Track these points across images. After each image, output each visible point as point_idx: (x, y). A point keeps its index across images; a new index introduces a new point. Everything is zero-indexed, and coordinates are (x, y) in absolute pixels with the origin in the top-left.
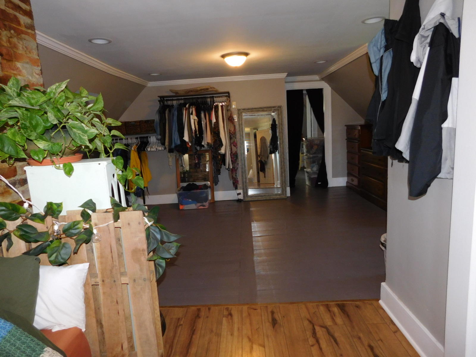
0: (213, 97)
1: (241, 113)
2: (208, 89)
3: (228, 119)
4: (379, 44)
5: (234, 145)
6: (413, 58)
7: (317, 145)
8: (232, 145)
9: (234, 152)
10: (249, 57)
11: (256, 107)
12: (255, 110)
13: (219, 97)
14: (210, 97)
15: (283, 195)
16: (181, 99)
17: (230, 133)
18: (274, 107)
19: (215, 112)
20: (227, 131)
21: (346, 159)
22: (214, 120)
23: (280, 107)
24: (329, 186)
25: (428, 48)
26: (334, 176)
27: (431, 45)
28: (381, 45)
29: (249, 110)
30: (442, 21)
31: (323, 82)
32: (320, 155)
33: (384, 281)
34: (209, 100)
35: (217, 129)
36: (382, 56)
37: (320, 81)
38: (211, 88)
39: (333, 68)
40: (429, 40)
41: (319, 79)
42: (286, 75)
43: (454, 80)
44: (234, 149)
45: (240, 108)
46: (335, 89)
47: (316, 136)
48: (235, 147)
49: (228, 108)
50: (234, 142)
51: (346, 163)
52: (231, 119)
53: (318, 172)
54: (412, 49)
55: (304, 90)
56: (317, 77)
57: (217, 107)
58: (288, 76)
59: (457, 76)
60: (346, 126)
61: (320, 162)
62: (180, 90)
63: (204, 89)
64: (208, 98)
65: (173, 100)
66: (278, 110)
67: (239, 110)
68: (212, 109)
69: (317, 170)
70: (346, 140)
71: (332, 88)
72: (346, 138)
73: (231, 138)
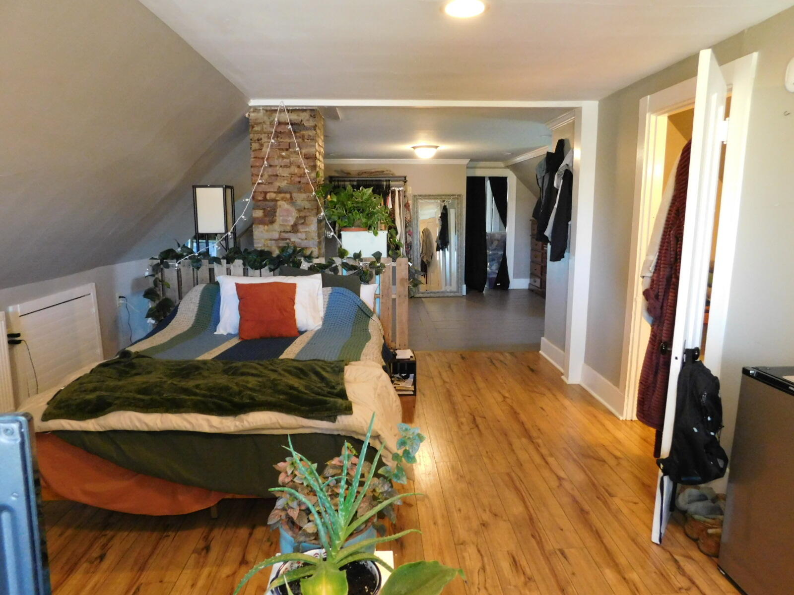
0: (389, 181)
1: (417, 199)
2: (383, 171)
3: (405, 205)
5: (409, 234)
6: (555, 185)
7: (498, 240)
8: (407, 234)
9: (409, 242)
10: (438, 149)
11: (434, 194)
12: (432, 197)
13: (396, 181)
14: (386, 181)
15: (458, 293)
16: (354, 181)
17: (406, 221)
18: (453, 195)
19: (391, 197)
20: (403, 219)
21: (530, 257)
22: (390, 206)
23: (459, 196)
24: (509, 288)
25: (562, 180)
26: (516, 276)
27: (564, 178)
28: (544, 168)
29: (426, 197)
30: (567, 168)
31: (508, 169)
32: (501, 253)
33: (543, 336)
34: (385, 183)
35: (393, 216)
36: (544, 176)
37: (504, 169)
38: (387, 171)
39: (519, 159)
40: (562, 176)
41: (503, 166)
44: (409, 239)
45: (416, 194)
46: (521, 179)
47: (497, 231)
48: (410, 236)
49: (404, 194)
50: (410, 230)
51: (529, 262)
52: (407, 206)
53: (497, 272)
54: (556, 178)
55: (487, 177)
57: (393, 192)
58: (470, 161)
60: (531, 220)
61: (501, 260)
62: (353, 171)
63: (378, 172)
64: (383, 181)
65: (344, 181)
66: (458, 199)
67: (415, 196)
68: (388, 195)
69: (496, 269)
70: (531, 235)
71: (517, 177)
72: (530, 234)
73: (406, 227)
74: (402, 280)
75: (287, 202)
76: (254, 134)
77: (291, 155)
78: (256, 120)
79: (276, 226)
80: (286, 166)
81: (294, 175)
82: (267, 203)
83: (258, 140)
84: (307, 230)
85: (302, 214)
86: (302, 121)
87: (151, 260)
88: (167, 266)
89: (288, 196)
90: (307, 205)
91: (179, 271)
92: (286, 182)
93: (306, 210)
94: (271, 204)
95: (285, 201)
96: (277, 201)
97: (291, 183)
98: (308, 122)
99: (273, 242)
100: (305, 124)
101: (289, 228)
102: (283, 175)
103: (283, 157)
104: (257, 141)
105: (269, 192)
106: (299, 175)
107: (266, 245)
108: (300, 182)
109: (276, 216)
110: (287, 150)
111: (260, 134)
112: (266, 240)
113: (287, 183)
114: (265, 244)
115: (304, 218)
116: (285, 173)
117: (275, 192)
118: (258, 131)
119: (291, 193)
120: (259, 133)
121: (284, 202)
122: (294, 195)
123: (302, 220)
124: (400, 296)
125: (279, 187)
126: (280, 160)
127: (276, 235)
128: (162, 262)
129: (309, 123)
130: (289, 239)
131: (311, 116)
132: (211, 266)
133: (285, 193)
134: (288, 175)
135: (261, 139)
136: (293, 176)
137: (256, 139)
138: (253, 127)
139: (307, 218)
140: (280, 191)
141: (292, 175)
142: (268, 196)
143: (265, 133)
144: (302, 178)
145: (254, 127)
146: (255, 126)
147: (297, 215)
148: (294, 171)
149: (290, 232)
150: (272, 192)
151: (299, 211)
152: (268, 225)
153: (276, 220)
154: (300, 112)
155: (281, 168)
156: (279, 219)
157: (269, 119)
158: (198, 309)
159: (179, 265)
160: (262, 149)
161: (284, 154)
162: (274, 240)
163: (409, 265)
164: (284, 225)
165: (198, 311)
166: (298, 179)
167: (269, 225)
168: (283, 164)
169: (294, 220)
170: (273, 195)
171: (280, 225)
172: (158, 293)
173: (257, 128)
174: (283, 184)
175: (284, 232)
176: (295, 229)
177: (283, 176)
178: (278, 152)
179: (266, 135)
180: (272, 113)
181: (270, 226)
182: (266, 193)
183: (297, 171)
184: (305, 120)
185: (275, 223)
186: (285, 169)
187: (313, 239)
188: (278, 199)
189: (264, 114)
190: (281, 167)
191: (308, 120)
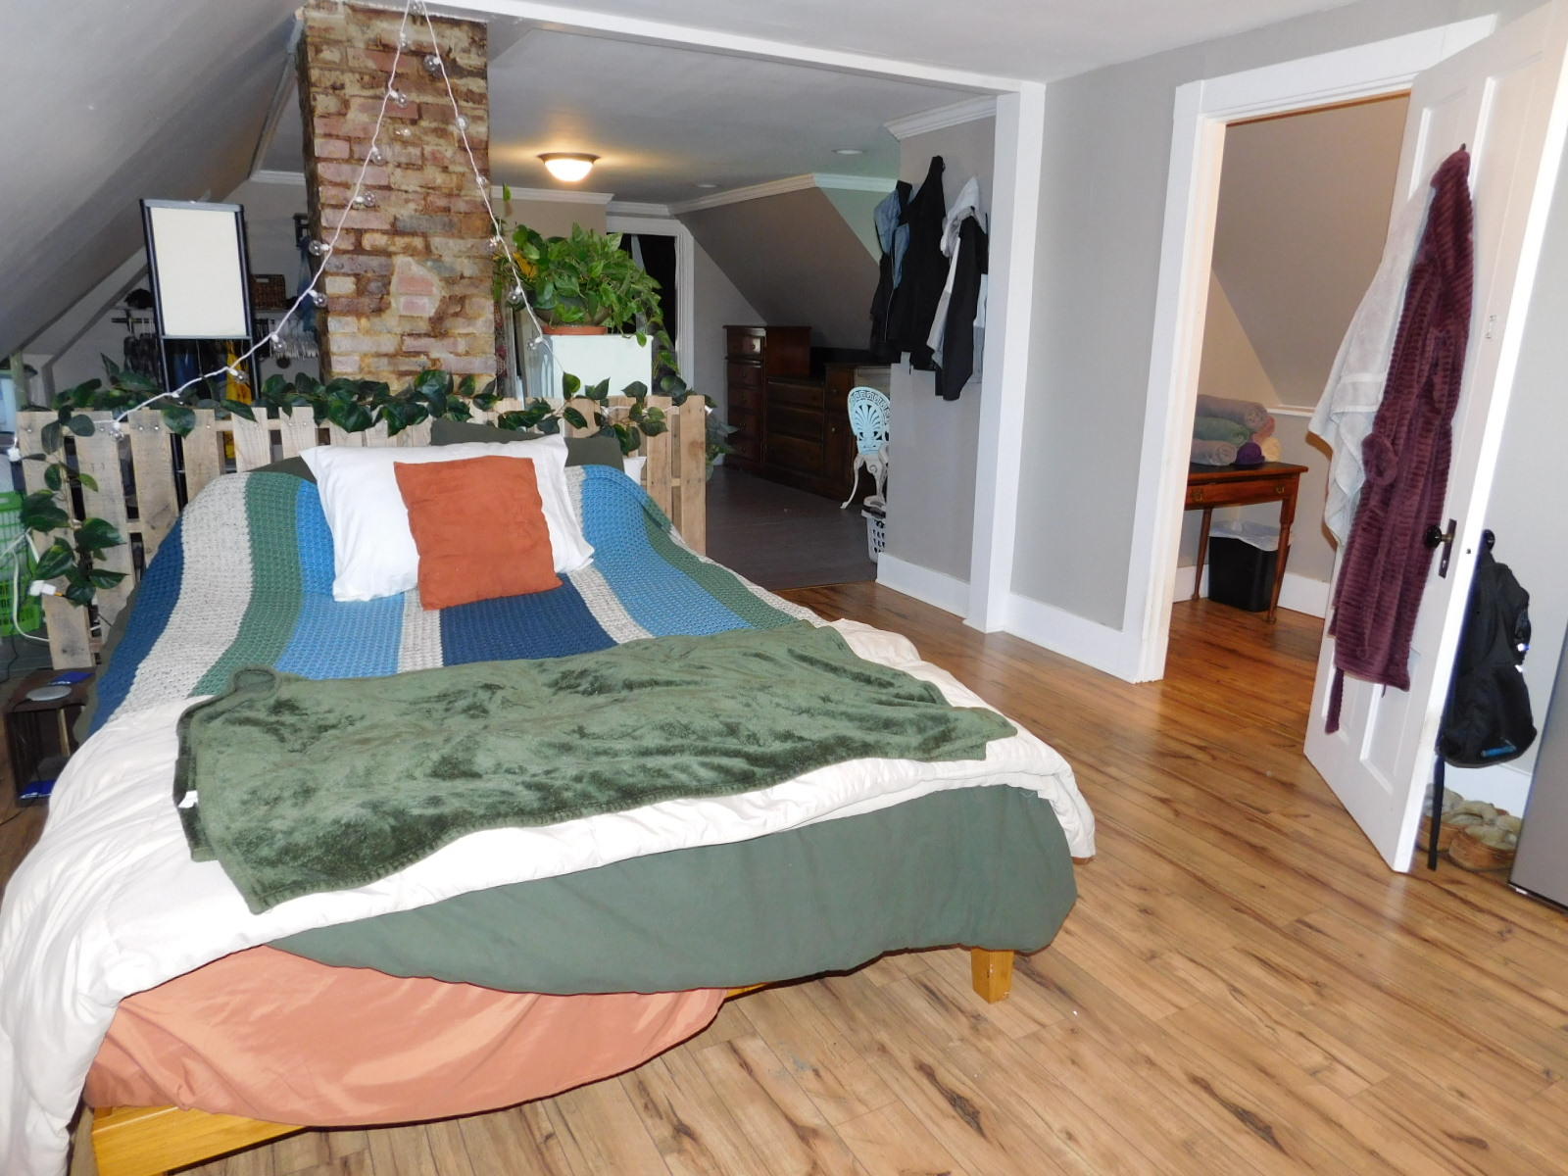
4: (890, 212)
6: (943, 246)
25: (959, 240)
27: (961, 236)
28: (892, 213)
30: (971, 214)
31: (678, 222)
36: (895, 231)
37: (670, 218)
40: (958, 230)
41: (668, 214)
42: (610, 199)
43: (983, 276)
46: (703, 241)
54: (942, 234)
55: (634, 235)
56: (663, 209)
58: (614, 199)
59: (986, 273)
60: (724, 327)
70: (726, 358)
71: (695, 238)
72: (726, 355)
74: (693, 444)
75: (416, 258)
76: (321, 69)
77: (426, 138)
78: (326, 30)
79: (390, 320)
80: (409, 166)
81: (433, 188)
82: (362, 259)
83: (334, 88)
84: (470, 330)
85: (458, 290)
86: (450, 50)
87: (26, 414)
88: (87, 429)
89: (418, 242)
90: (468, 268)
91: (124, 443)
92: (412, 206)
93: (466, 281)
94: (375, 262)
95: (412, 255)
96: (389, 255)
97: (428, 210)
98: (466, 55)
99: (385, 360)
100: (458, 59)
101: (424, 327)
102: (404, 187)
103: (405, 143)
104: (331, 91)
105: (366, 231)
106: (447, 191)
107: (366, 369)
108: (447, 210)
109: (388, 294)
110: (414, 122)
111: (338, 73)
112: (365, 355)
113: (416, 210)
114: (363, 365)
115: (462, 300)
116: (411, 182)
117: (384, 232)
118: (334, 63)
119: (425, 236)
120: (336, 70)
121: (410, 259)
122: (436, 241)
123: (454, 306)
124: (688, 482)
125: (395, 218)
126: (398, 147)
127: (389, 344)
128: (64, 417)
129: (469, 58)
130: (426, 354)
131: (474, 41)
132: (224, 426)
133: (413, 234)
134: (418, 189)
135: (342, 87)
136: (430, 191)
137: (328, 84)
138: (318, 51)
139: (467, 301)
140: (395, 230)
141: (429, 188)
142: (367, 242)
143: (352, 71)
144: (453, 200)
145: (321, 51)
146: (325, 47)
147: (444, 294)
148: (435, 179)
149: (427, 335)
150: (377, 231)
151: (450, 282)
152: (368, 317)
153: (390, 303)
154: (444, 26)
155: (399, 170)
156: (398, 302)
157: (363, 33)
158: (252, 539)
159: (125, 425)
160: (345, 115)
161: (406, 132)
162: (386, 355)
163: (706, 412)
164: (412, 317)
165: (252, 546)
166: (442, 202)
167: (371, 318)
168: (403, 160)
169: (437, 304)
170: (381, 240)
171: (401, 316)
172: (59, 505)
173: (329, 54)
174: (406, 212)
175: (409, 335)
176: (438, 328)
177: (406, 192)
178: (391, 128)
179: (357, 76)
180: (370, 19)
181: (376, 320)
182: (359, 233)
183: (440, 179)
184: (458, 49)
185: (388, 311)
186: (409, 172)
187: (484, 353)
188: (392, 249)
189: (347, 16)
190: (399, 166)
191: (466, 51)
